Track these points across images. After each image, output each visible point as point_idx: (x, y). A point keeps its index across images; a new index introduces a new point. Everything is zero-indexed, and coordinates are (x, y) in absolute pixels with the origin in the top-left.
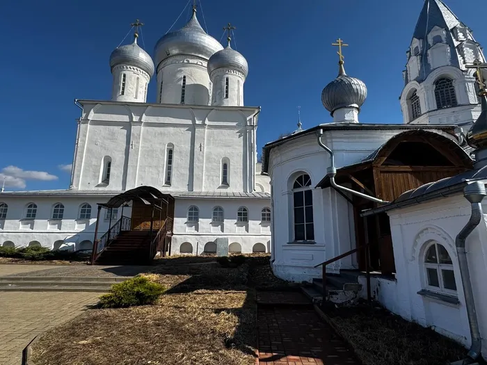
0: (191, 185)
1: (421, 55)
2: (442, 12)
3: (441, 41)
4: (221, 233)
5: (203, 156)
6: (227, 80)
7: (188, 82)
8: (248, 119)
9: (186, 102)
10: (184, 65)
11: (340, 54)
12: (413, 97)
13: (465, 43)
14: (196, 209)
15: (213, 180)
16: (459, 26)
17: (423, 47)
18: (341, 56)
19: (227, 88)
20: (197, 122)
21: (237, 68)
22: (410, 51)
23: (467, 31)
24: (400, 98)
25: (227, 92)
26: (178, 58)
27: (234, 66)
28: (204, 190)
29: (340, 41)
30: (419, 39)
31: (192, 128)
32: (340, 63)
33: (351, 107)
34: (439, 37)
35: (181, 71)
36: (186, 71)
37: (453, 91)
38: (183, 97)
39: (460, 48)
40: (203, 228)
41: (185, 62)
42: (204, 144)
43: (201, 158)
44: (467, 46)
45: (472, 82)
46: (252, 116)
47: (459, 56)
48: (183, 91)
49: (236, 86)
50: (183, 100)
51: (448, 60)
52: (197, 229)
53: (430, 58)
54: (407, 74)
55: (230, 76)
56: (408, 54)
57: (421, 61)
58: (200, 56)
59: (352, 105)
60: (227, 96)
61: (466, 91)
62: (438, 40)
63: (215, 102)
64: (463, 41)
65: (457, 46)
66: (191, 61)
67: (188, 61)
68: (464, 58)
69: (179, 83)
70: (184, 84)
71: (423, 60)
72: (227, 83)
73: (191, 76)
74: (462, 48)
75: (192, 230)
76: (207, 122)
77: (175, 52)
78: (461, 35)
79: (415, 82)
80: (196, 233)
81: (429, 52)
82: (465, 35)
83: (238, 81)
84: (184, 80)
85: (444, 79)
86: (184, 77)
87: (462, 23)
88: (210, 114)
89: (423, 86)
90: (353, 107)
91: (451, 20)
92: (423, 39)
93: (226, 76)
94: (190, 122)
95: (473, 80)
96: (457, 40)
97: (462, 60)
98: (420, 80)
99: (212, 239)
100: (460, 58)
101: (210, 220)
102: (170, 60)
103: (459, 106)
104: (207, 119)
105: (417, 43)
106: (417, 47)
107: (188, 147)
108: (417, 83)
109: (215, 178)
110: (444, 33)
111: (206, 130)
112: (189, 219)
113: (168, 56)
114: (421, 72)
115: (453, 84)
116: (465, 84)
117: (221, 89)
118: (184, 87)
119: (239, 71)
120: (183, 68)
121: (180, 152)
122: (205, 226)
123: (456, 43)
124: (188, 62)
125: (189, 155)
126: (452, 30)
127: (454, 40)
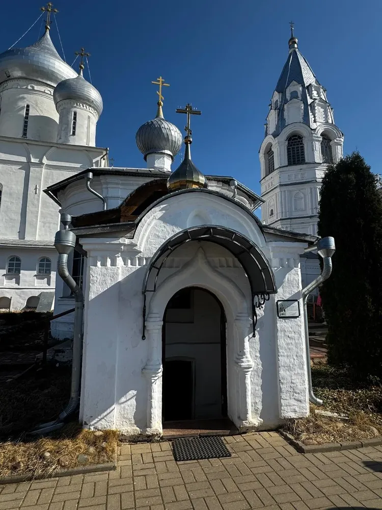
0: (22, 233)
1: (279, 109)
2: (302, 67)
3: (297, 97)
4: (47, 286)
5: (38, 200)
6: (75, 114)
7: (32, 113)
8: (94, 161)
9: (29, 136)
10: (27, 91)
11: (160, 94)
12: (269, 152)
13: (317, 101)
14: (18, 259)
15: (49, 227)
16: (314, 84)
17: (282, 102)
18: (161, 96)
19: (75, 123)
20: (33, 160)
21: (88, 101)
22: (270, 105)
23: (321, 90)
24: (259, 152)
25: (74, 128)
26: (21, 82)
27: (84, 100)
28: (37, 238)
29: (161, 79)
30: (279, 92)
31: (27, 167)
32: (159, 104)
33: (162, 153)
34: (296, 92)
35: (23, 98)
36: (30, 99)
37: (302, 148)
38: (25, 130)
39: (312, 106)
40: (25, 281)
41: (29, 87)
42: (40, 186)
43: (36, 202)
44: (319, 105)
45: (319, 141)
46: (98, 158)
47: (310, 114)
48: (26, 122)
49: (86, 122)
50: (25, 134)
51: (301, 118)
52: (18, 282)
53: (285, 113)
54: (267, 127)
55: (78, 110)
56: (270, 107)
57: (278, 115)
58: (49, 83)
59: (163, 151)
60: (74, 134)
61: (313, 150)
62: (294, 95)
63: (60, 138)
64: (316, 99)
65: (310, 104)
66: (36, 88)
67: (33, 87)
68: (315, 117)
69: (21, 113)
70: (27, 114)
71: (280, 114)
72: (75, 118)
73: (37, 106)
74: (314, 107)
75: (12, 283)
76: (45, 161)
77: (18, 73)
78: (315, 93)
79: (272, 136)
80: (16, 286)
81: (286, 106)
82: (318, 94)
83: (89, 117)
84: (28, 110)
85: (296, 136)
86: (28, 106)
87: (317, 81)
88: (50, 151)
89: (277, 141)
90: (164, 153)
91: (308, 77)
92: (282, 92)
93: (74, 109)
94: (24, 159)
95: (320, 139)
96: (311, 98)
97: (313, 119)
98: (275, 135)
99: (36, 293)
100: (311, 116)
101: (35, 273)
102: (10, 84)
103: (306, 163)
104: (45, 157)
105: (277, 97)
106: (277, 101)
107: (21, 188)
108: (273, 138)
109: (52, 225)
110: (301, 89)
111: (43, 170)
112: (9, 270)
113: (9, 78)
114: (277, 127)
115: (304, 142)
116: (312, 143)
117: (68, 124)
118: (27, 118)
119: (90, 106)
120: (25, 96)
121: (11, 194)
122: (28, 279)
123: (310, 101)
124: (33, 89)
125: (21, 197)
126: (308, 87)
127: (308, 97)
